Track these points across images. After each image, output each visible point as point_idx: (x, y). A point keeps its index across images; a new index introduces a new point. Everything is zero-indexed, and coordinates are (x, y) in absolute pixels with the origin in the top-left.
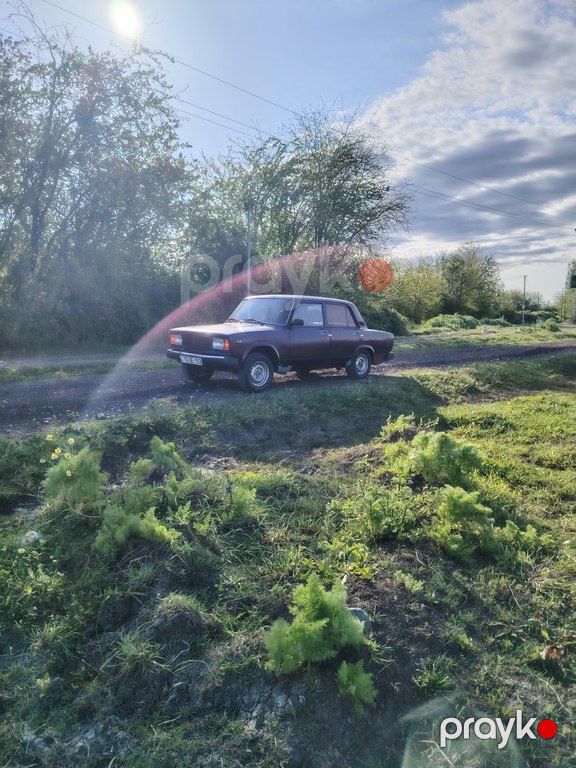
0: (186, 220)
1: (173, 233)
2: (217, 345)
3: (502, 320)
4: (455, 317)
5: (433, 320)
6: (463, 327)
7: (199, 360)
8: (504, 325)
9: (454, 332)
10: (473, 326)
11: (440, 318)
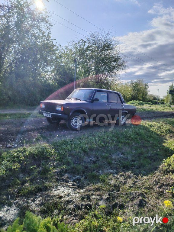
0: (54, 65)
1: (49, 69)
2: (58, 108)
3: (150, 103)
4: (137, 101)
5: (130, 102)
6: (140, 105)
7: (50, 115)
8: (151, 105)
9: (138, 106)
10: (143, 105)
11: (133, 101)
